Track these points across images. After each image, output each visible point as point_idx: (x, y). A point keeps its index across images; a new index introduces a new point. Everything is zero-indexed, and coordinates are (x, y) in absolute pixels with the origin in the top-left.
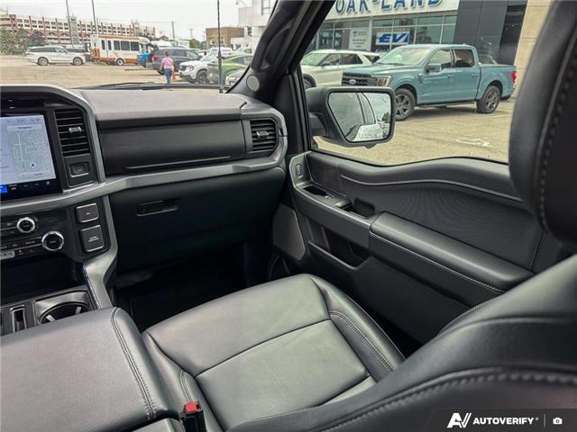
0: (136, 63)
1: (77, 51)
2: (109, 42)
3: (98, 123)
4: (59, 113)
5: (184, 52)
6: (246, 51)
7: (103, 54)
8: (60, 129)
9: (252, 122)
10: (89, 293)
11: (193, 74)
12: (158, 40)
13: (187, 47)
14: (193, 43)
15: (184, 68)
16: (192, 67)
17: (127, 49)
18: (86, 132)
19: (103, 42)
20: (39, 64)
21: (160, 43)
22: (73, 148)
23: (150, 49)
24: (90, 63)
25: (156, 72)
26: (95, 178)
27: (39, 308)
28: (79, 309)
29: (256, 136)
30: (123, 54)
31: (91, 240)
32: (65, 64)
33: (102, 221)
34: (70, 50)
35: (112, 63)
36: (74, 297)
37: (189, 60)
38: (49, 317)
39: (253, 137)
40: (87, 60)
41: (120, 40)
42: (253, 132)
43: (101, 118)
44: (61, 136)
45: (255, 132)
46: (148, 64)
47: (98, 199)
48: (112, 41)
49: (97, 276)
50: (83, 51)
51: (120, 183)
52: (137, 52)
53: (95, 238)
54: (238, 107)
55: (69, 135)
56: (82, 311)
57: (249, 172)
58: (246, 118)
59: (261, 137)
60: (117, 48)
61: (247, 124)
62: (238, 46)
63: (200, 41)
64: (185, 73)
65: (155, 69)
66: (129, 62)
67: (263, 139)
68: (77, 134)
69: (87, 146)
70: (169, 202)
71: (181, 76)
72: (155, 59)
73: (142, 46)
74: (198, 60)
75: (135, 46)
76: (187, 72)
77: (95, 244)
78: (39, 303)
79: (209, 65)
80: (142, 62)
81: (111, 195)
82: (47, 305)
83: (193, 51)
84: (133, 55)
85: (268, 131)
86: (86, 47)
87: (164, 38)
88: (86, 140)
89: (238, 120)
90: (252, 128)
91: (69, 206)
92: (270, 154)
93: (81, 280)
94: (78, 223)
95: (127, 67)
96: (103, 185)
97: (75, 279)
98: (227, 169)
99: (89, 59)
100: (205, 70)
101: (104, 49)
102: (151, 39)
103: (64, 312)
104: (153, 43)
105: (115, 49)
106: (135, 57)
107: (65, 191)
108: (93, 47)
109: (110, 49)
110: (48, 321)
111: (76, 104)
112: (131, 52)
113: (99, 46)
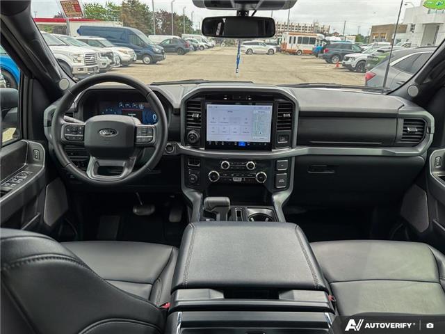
0: (310, 53)
1: (271, 44)
2: (295, 38)
3: (300, 112)
4: (281, 105)
5: (350, 46)
6: (405, 46)
7: (289, 47)
8: (279, 115)
9: (405, 120)
10: (274, 212)
11: (354, 64)
12: (330, 35)
13: (353, 42)
14: (359, 38)
15: (348, 59)
16: (354, 58)
17: (307, 43)
18: (292, 118)
19: (291, 38)
20: (247, 53)
21: (332, 38)
22: (282, 126)
23: (324, 43)
24: (278, 53)
25: (324, 61)
26: (290, 145)
27: (249, 212)
28: (267, 219)
29: (407, 131)
30: (303, 47)
31: (280, 181)
32: (263, 54)
33: (288, 172)
34: (268, 44)
35: (293, 53)
36: (266, 211)
37: (352, 52)
38: (252, 219)
39: (404, 131)
40: (277, 51)
41: (303, 36)
42: (404, 127)
43: (302, 110)
44: (279, 118)
45: (406, 128)
46: (319, 55)
47: (289, 158)
48: (297, 37)
49: (279, 203)
50: (276, 44)
51: (304, 150)
52: (313, 46)
53: (283, 181)
54: (397, 108)
55: (283, 118)
56: (269, 221)
57: (394, 156)
58: (401, 117)
59: (410, 132)
60: (299, 42)
61: (401, 122)
62: (399, 41)
63: (365, 36)
64: (347, 63)
65: (324, 58)
66: (306, 53)
67: (412, 133)
68: (287, 118)
69: (290, 126)
70: (330, 167)
71: (344, 65)
72: (326, 51)
73: (318, 40)
74: (360, 52)
75: (313, 41)
76: (349, 62)
77: (282, 184)
78: (249, 209)
79: (368, 57)
80: (315, 53)
81: (297, 157)
82: (253, 211)
83: (357, 45)
84: (310, 47)
85: (417, 128)
86: (278, 42)
87: (336, 34)
88: (291, 122)
89: (394, 118)
90: (404, 124)
91: (274, 159)
92: (415, 146)
93: (270, 203)
94: (276, 170)
95: (303, 57)
96: (293, 150)
97: (265, 201)
98: (378, 151)
99: (279, 50)
100: (364, 61)
101: (290, 42)
102: (326, 35)
103: (260, 218)
104: (327, 38)
105: (298, 43)
106: (311, 49)
107: (273, 150)
108: (283, 41)
109: (294, 43)
110: (251, 220)
111: (291, 100)
112: (309, 45)
113: (288, 41)
